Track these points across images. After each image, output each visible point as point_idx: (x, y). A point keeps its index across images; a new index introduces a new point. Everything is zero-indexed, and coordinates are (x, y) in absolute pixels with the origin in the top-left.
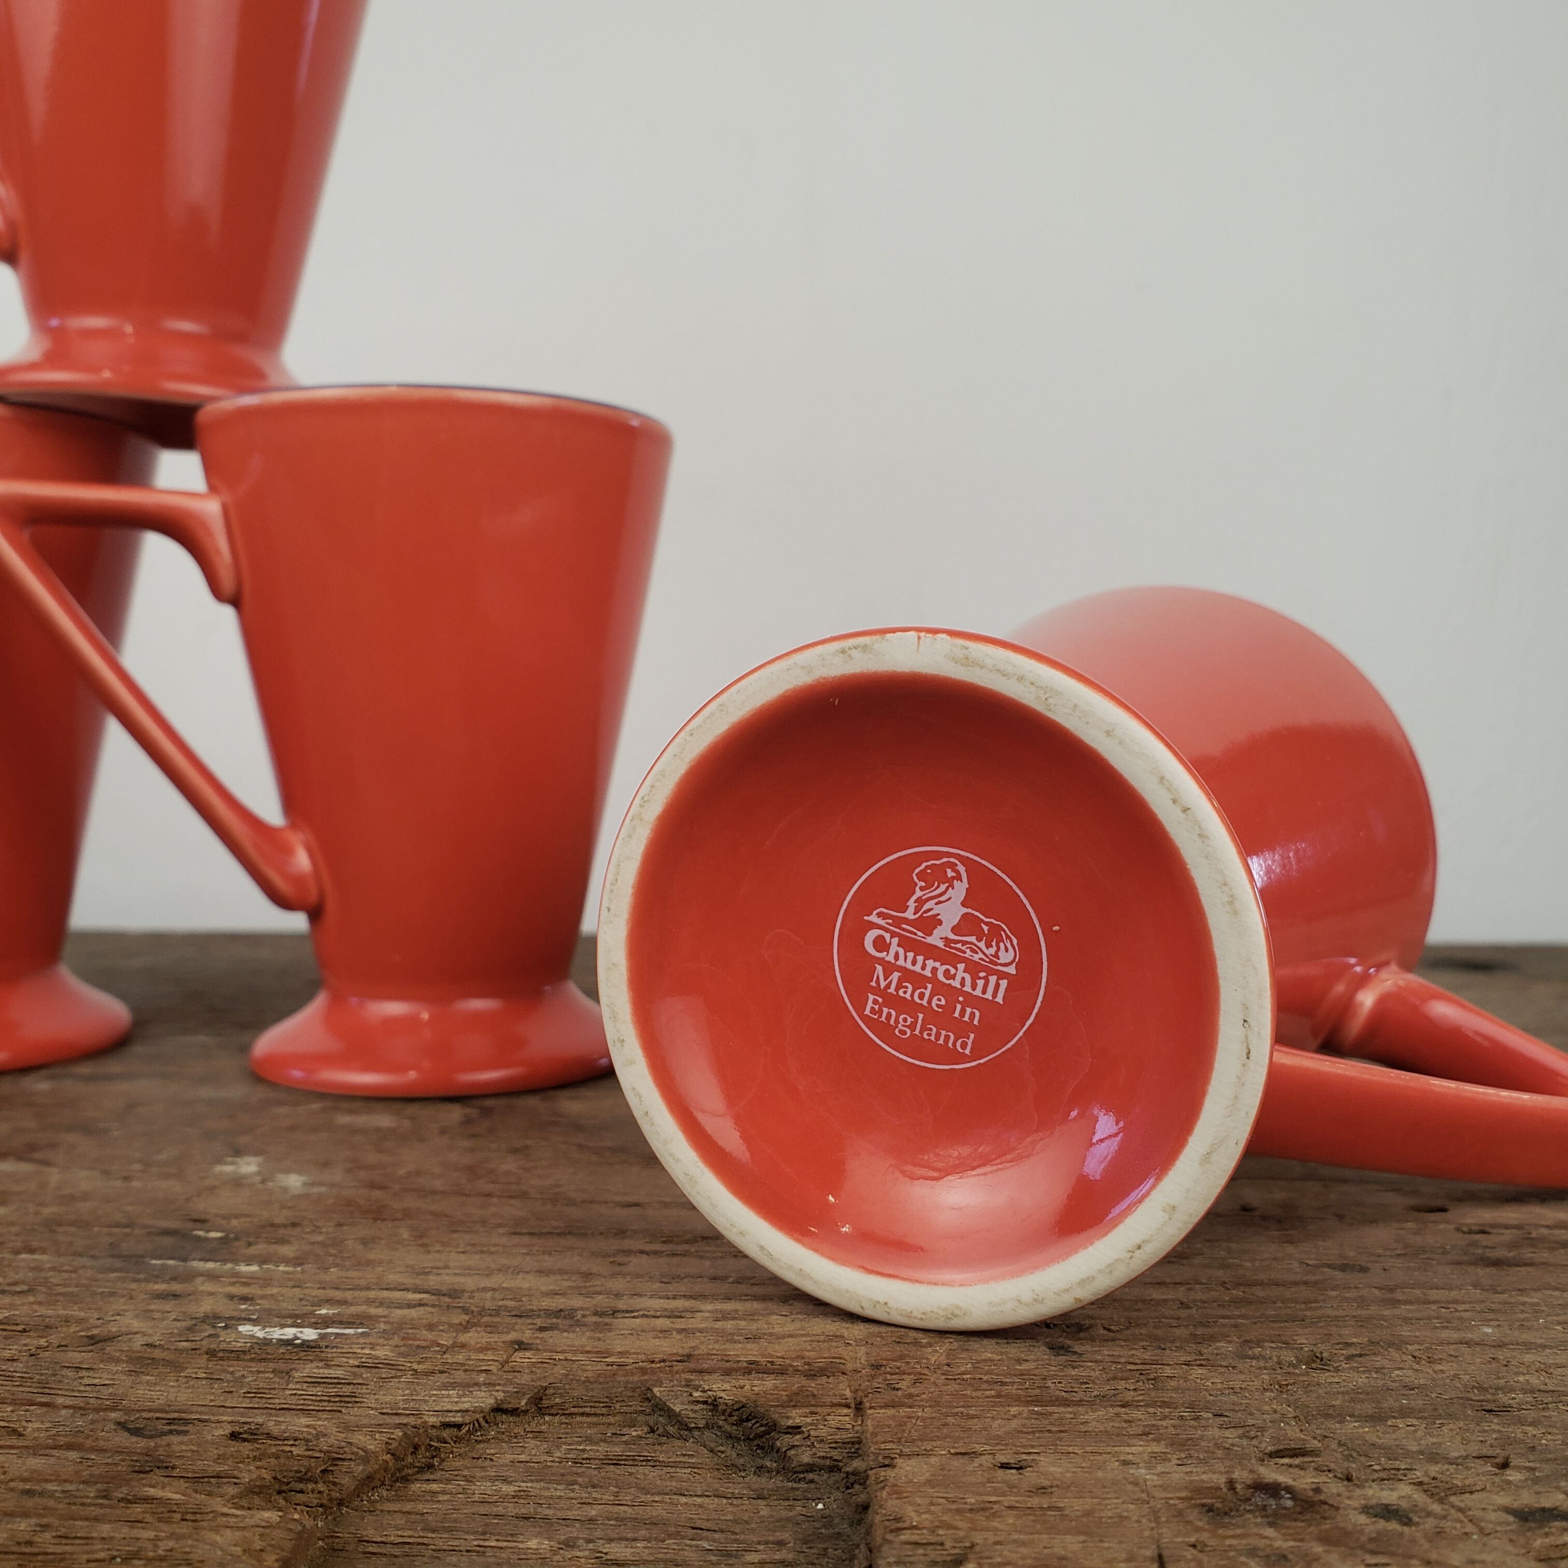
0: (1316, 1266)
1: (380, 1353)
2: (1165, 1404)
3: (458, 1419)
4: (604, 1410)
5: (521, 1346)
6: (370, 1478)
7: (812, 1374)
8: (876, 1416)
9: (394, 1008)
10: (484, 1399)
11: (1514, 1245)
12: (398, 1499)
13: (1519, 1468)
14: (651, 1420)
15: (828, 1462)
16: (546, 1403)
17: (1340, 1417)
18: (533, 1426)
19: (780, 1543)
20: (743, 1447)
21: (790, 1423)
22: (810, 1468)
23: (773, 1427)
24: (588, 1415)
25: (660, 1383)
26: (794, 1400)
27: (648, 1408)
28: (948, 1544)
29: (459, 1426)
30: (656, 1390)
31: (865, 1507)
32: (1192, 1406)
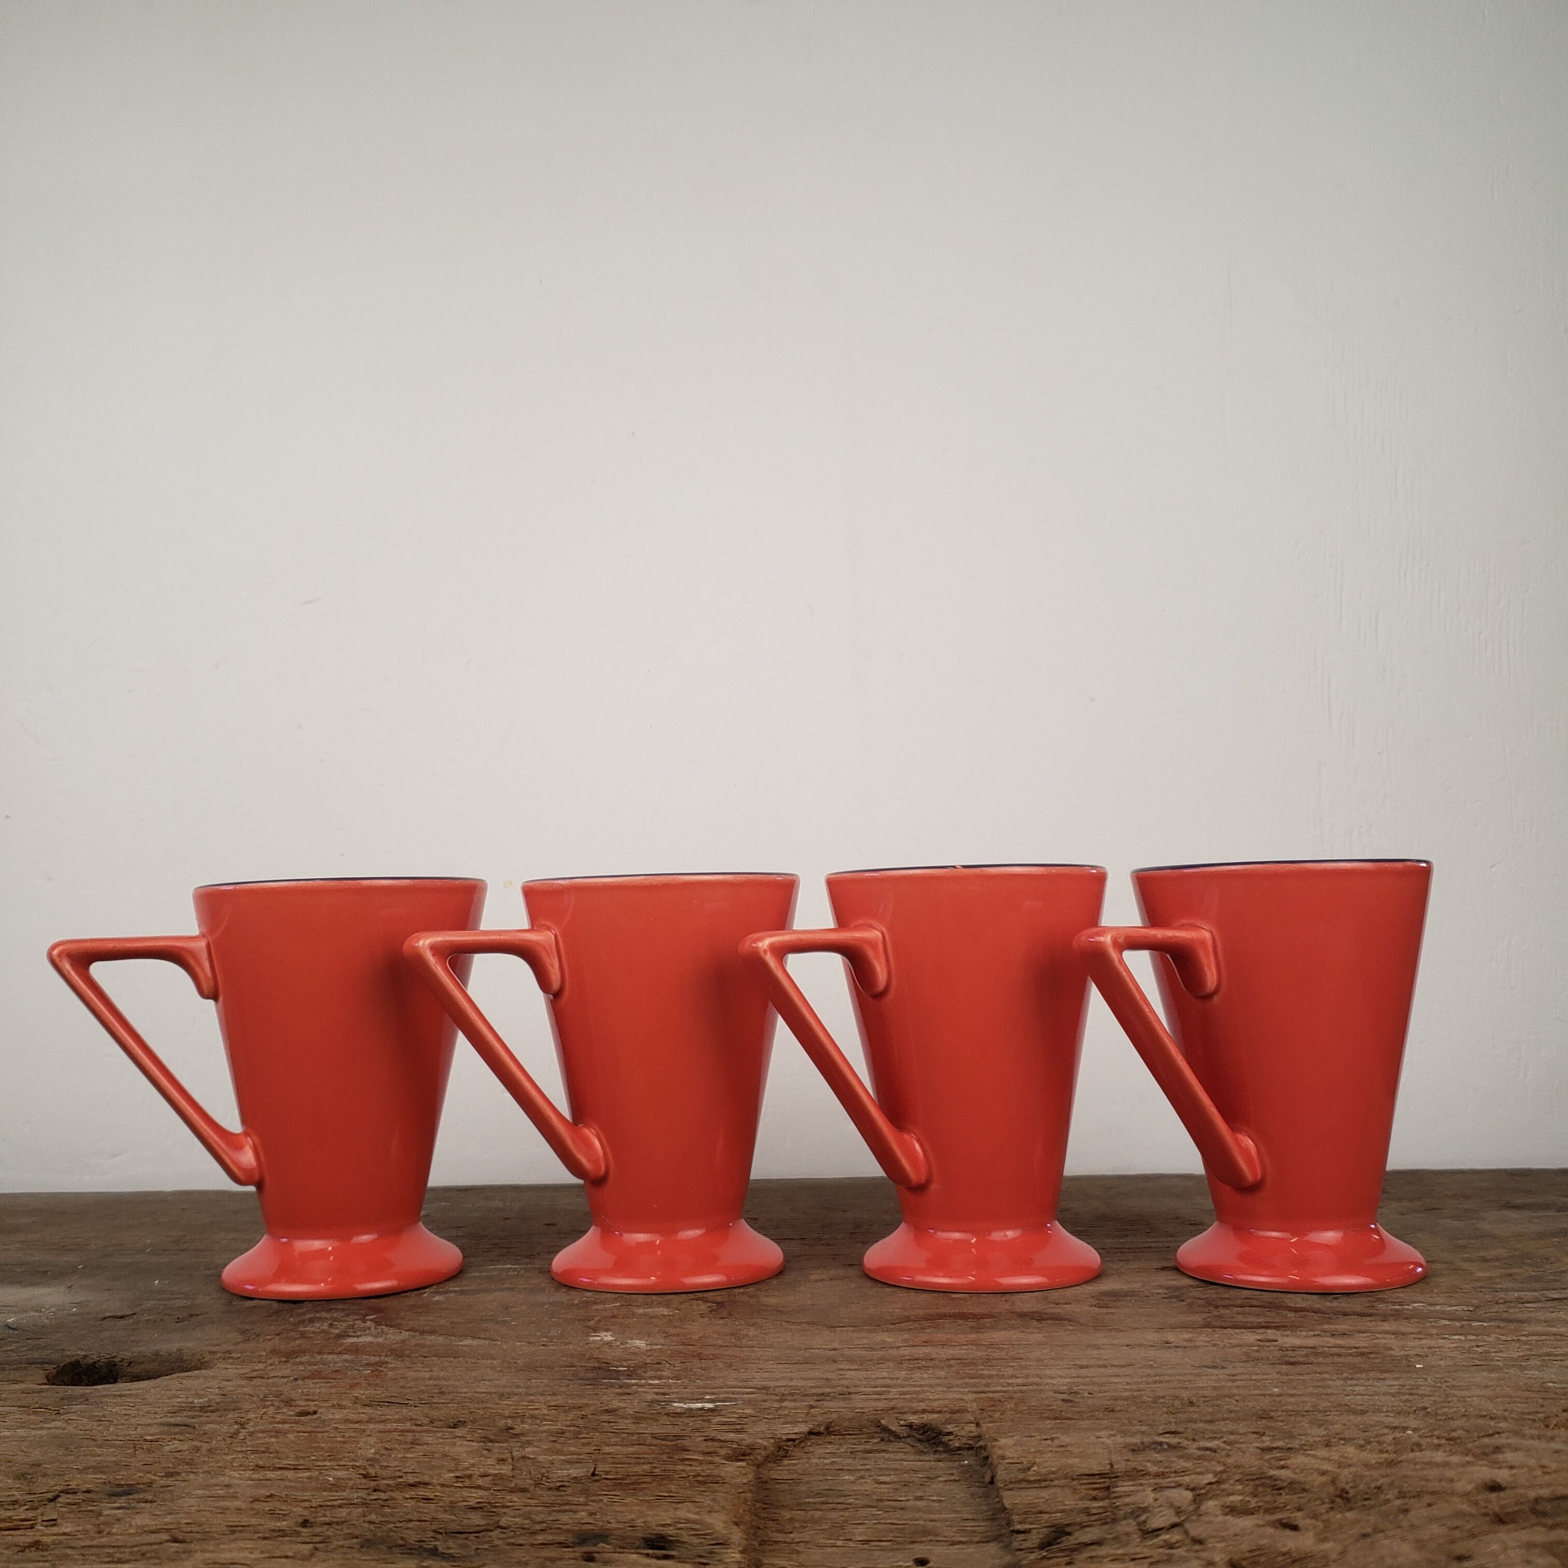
0: (1199, 1367)
1: (747, 1411)
2: (1115, 1418)
3: (794, 1437)
4: (859, 1432)
5: (812, 1407)
6: (768, 1456)
7: (953, 1412)
8: (984, 1427)
9: (641, 1237)
10: (804, 1428)
11: (1307, 1356)
12: (779, 1466)
13: (1268, 1436)
14: (881, 1435)
15: (967, 1446)
16: (831, 1429)
17: (1195, 1422)
18: (827, 1440)
19: (952, 1474)
20: (926, 1444)
21: (948, 1431)
22: (959, 1449)
23: (940, 1433)
24: (851, 1435)
25: (883, 1418)
26: (948, 1422)
27: (878, 1430)
28: (1025, 1463)
29: (794, 1440)
30: (882, 1422)
31: (987, 1458)
32: (1128, 1419)
